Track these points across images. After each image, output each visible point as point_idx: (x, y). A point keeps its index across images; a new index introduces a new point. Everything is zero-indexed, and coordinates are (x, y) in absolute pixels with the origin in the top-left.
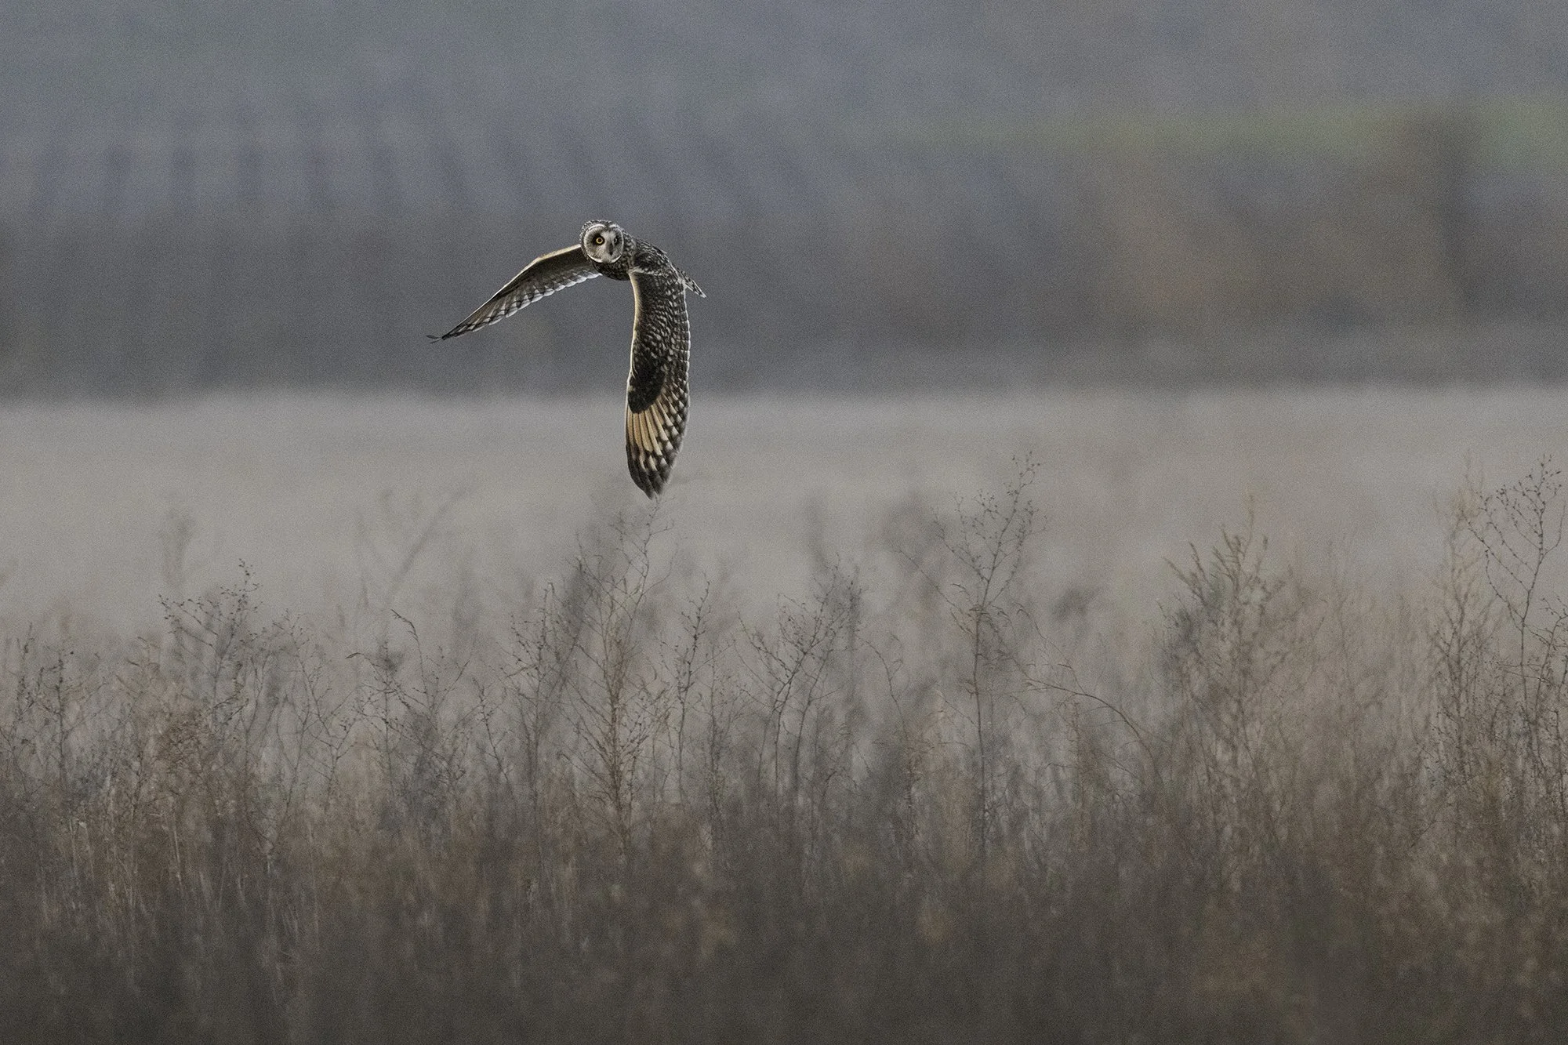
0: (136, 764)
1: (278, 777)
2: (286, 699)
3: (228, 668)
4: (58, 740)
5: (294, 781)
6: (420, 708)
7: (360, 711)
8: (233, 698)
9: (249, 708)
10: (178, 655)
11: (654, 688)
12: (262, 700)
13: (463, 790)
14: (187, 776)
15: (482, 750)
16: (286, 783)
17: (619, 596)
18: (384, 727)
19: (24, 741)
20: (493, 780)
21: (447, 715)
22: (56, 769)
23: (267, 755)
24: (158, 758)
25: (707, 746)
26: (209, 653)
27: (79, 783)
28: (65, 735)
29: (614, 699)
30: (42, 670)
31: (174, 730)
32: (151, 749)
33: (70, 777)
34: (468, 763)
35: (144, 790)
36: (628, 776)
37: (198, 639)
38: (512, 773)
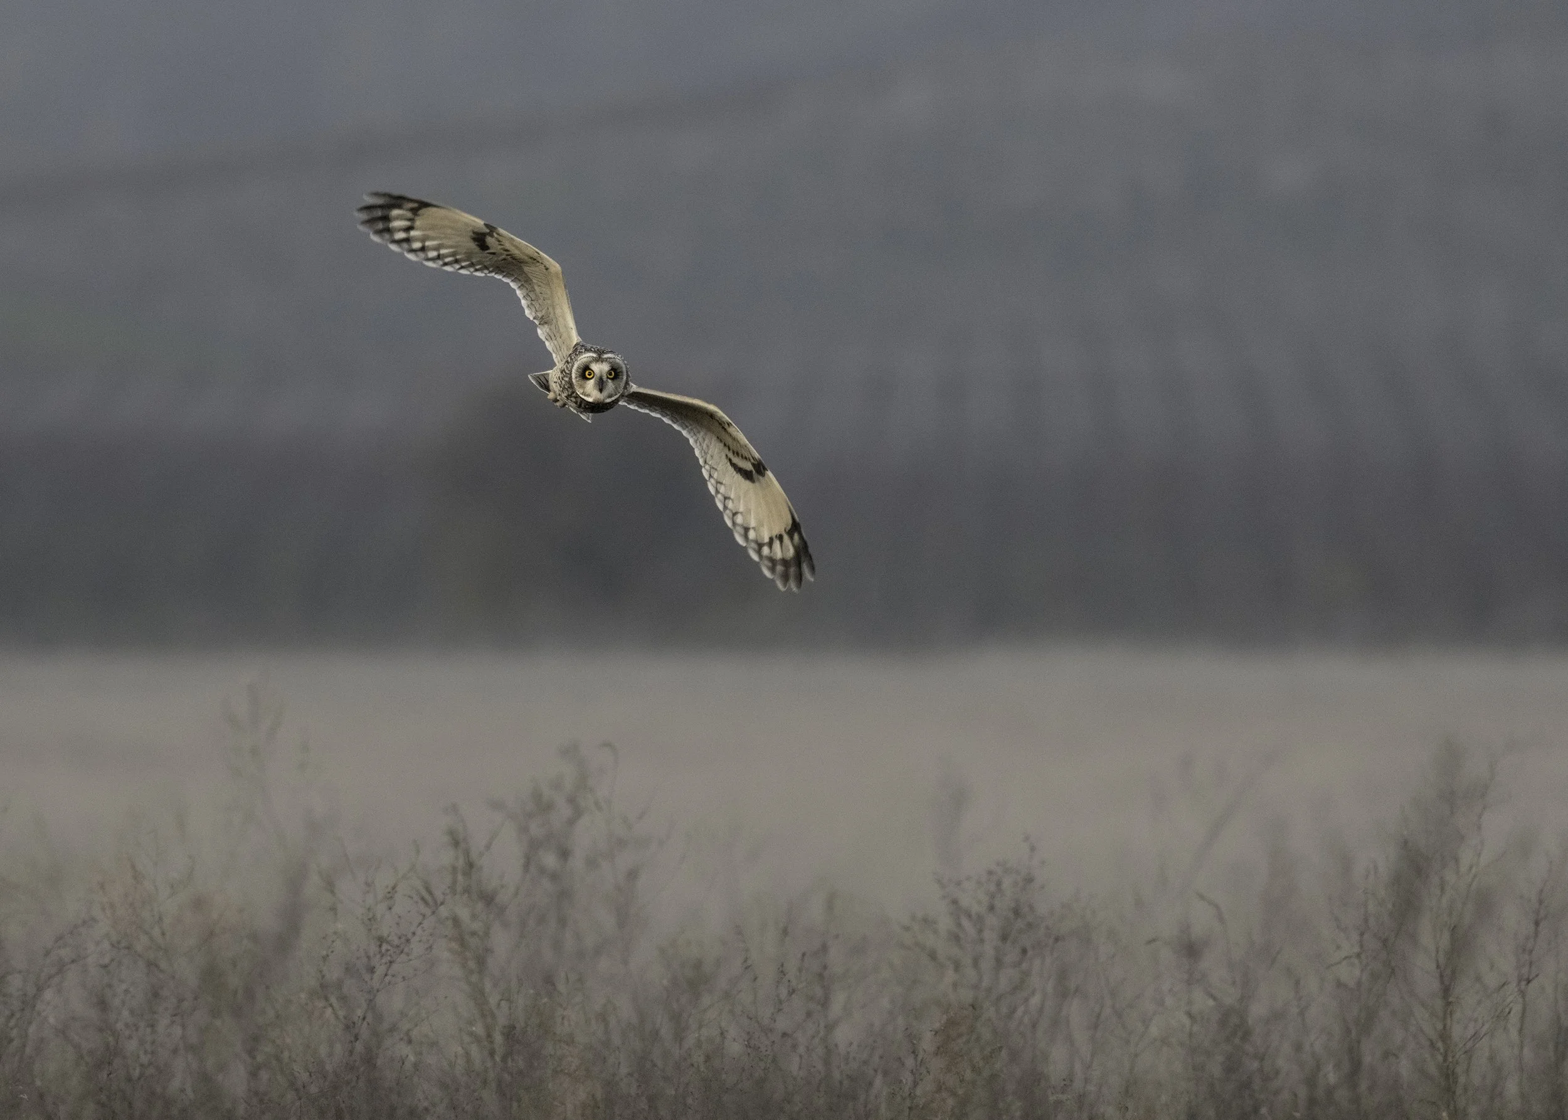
0: (910, 1062)
1: (1070, 1079)
2: (1077, 990)
3: (1012, 956)
4: (822, 1033)
5: (1087, 1081)
6: (1229, 1001)
7: (1161, 1003)
8: (1016, 989)
9: (1035, 1000)
10: (956, 938)
11: (1492, 980)
12: (1050, 989)
13: (1276, 1093)
14: (968, 1075)
15: (1298, 1047)
16: (1078, 1084)
17: (1450, 877)
18: (1186, 1021)
19: (784, 1035)
20: (1311, 1082)
21: (1257, 1010)
22: (820, 1066)
23: (1058, 1055)
24: (936, 1054)
25: (1551, 1046)
26: (991, 937)
27: (846, 1082)
28: (830, 1028)
29: (1446, 991)
30: (804, 955)
31: (952, 1023)
32: (927, 1043)
33: (837, 1075)
34: (1281, 1062)
35: (918, 1092)
36: (1462, 1080)
37: (979, 921)
38: (1331, 1075)
